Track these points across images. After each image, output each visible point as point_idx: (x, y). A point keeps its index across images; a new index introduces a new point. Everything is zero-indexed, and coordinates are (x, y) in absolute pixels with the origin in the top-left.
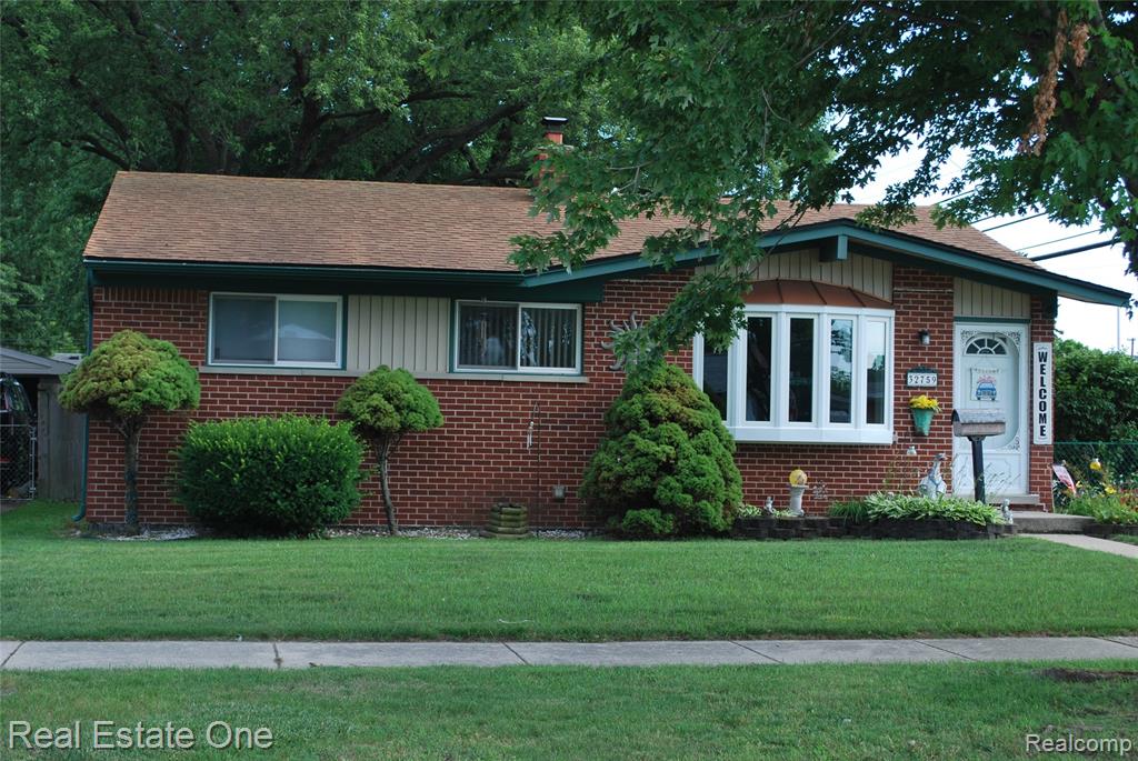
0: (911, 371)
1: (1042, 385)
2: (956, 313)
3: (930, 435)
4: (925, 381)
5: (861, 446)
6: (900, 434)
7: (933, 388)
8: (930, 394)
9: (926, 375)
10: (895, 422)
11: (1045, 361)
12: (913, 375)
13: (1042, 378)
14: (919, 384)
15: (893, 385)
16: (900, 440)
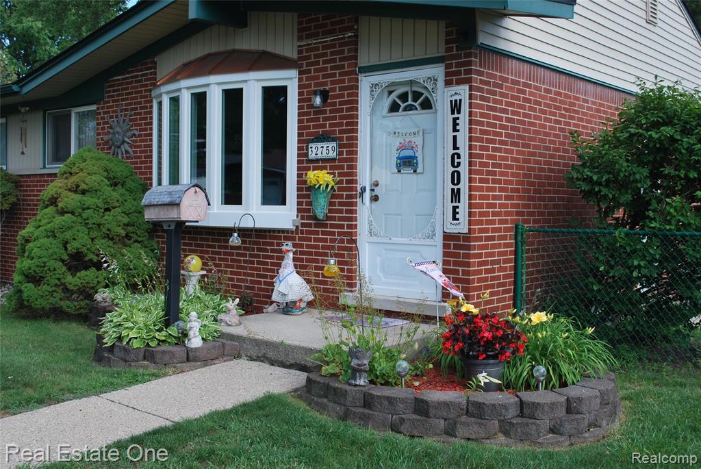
0: (312, 141)
1: (455, 147)
2: (363, 61)
3: (328, 218)
4: (325, 151)
5: (270, 231)
6: (302, 218)
7: (333, 160)
8: (331, 168)
9: (325, 145)
10: (299, 203)
11: (459, 112)
12: (313, 145)
13: (455, 137)
14: (319, 156)
15: (295, 159)
16: (303, 225)
